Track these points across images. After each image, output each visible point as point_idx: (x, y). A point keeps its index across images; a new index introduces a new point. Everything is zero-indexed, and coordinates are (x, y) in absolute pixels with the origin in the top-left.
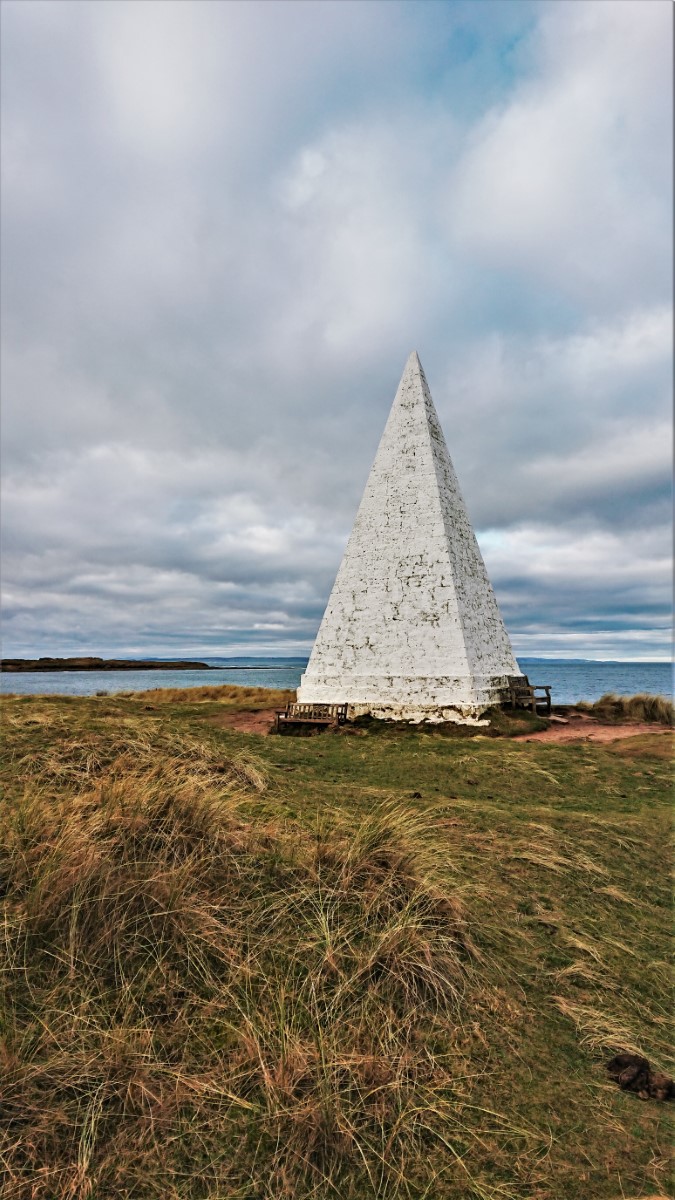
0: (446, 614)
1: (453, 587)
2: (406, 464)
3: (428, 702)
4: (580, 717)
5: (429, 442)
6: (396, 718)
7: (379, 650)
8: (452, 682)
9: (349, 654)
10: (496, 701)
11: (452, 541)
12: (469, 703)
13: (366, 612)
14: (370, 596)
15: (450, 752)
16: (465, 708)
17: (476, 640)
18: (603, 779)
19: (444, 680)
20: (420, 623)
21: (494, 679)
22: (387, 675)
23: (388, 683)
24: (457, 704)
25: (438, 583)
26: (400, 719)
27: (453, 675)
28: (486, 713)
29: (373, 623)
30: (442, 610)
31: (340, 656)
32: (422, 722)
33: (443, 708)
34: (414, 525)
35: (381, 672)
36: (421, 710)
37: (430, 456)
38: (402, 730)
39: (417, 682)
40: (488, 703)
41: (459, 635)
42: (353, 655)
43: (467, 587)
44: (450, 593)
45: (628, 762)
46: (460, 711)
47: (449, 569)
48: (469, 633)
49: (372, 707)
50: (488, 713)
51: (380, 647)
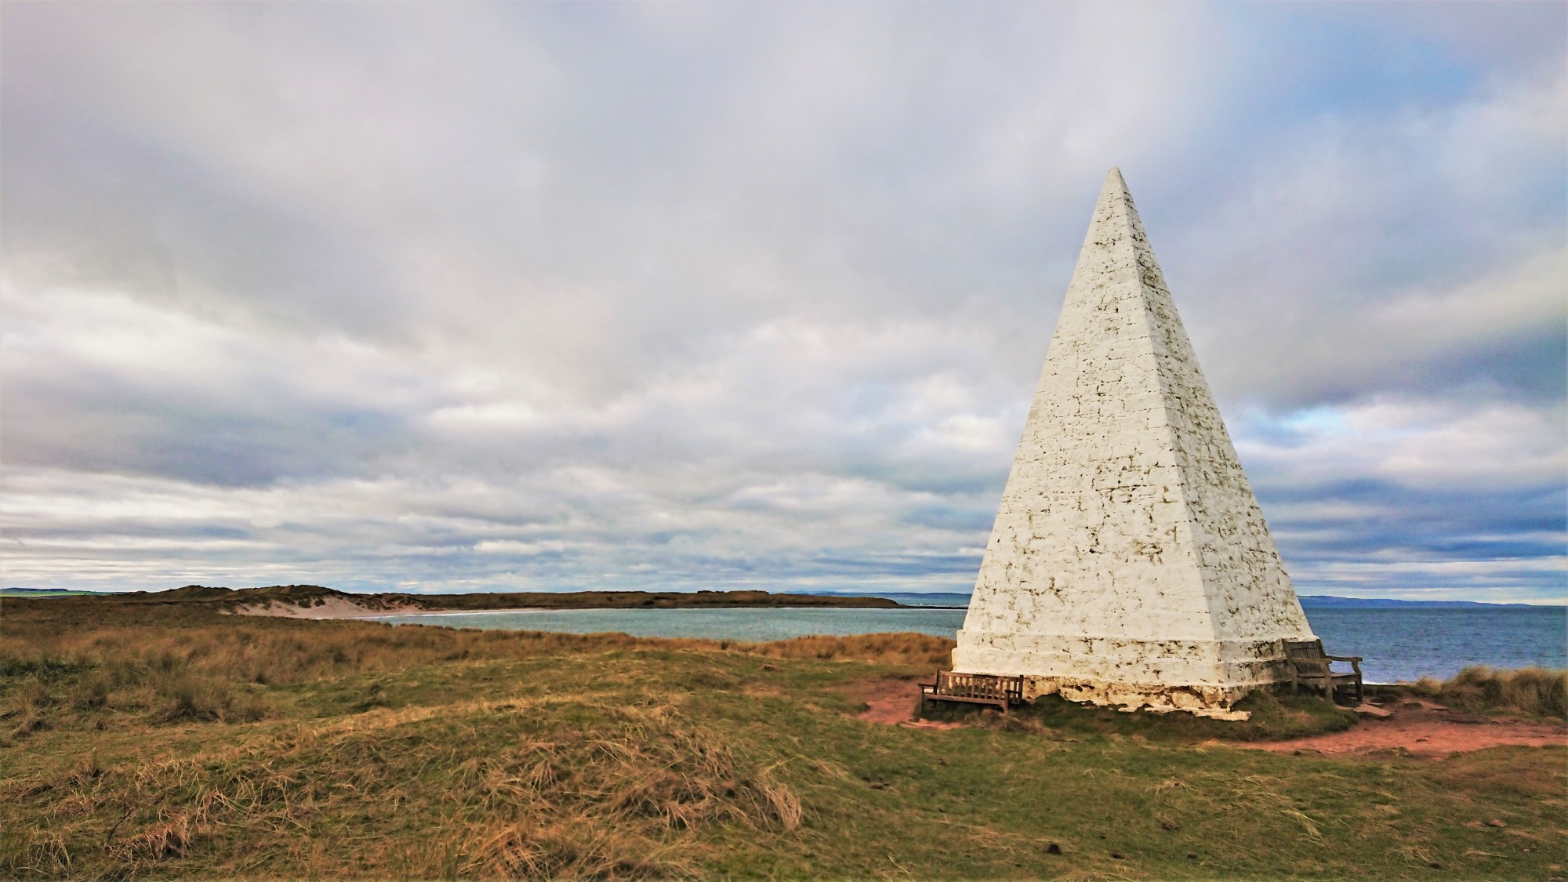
0: (1173, 544)
1: (1182, 504)
2: (1106, 324)
3: (1149, 679)
4: (1418, 705)
5: (1139, 291)
6: (1098, 701)
7: (1070, 598)
8: (1186, 650)
9: (1025, 602)
10: (1265, 679)
11: (1180, 433)
12: (1215, 683)
13: (1049, 541)
14: (1054, 517)
15: (1146, 770)
16: (1207, 691)
17: (1227, 584)
18: (1405, 830)
19: (1173, 646)
20: (1132, 557)
21: (1259, 646)
22: (1083, 635)
23: (1084, 647)
24: (1194, 683)
25: (1159, 497)
26: (1106, 703)
27: (1187, 638)
28: (1245, 699)
29: (1060, 558)
30: (1165, 538)
31: (1012, 605)
32: (1140, 710)
33: (1173, 689)
34: (1118, 413)
35: (1074, 631)
36: (1138, 691)
37: (1142, 311)
38: (1107, 720)
39: (1130, 647)
40: (1249, 683)
41: (1195, 576)
42: (1030, 604)
43: (1208, 503)
44: (1179, 511)
45: (1460, 800)
46: (1199, 695)
47: (1174, 476)
48: (1214, 573)
49: (1061, 682)
50: (1247, 700)
51: (1072, 594)
